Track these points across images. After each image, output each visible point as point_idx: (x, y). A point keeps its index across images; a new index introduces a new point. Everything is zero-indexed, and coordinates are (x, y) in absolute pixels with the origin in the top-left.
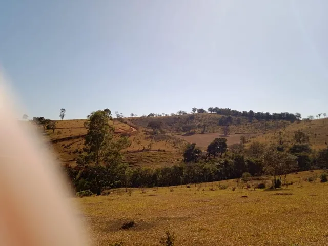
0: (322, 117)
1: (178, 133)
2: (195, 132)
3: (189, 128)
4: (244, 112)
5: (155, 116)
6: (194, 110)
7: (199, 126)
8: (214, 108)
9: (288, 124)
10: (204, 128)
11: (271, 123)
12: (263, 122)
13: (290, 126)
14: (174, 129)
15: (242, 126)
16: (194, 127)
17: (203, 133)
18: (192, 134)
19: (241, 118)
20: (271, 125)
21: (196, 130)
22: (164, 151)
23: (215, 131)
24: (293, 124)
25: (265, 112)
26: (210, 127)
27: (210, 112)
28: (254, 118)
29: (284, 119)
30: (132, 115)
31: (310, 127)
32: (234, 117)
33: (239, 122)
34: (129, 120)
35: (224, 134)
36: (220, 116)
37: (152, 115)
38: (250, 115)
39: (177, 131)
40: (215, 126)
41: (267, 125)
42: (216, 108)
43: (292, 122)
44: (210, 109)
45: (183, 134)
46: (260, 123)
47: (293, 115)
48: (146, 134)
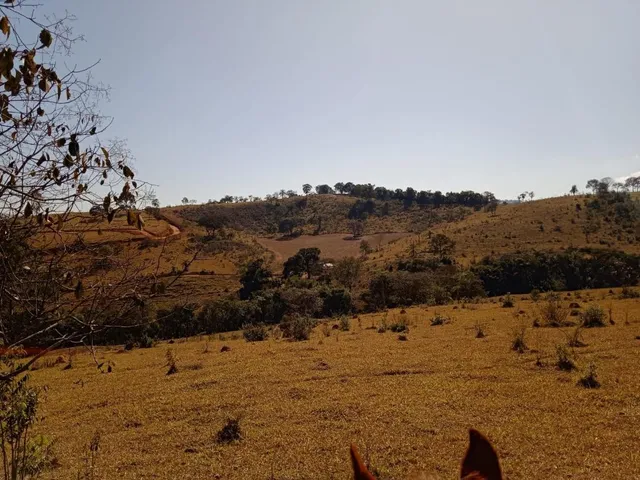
0: (528, 198)
1: (270, 235)
2: (302, 231)
3: (292, 225)
4: (398, 190)
5: (234, 202)
6: (307, 188)
7: (311, 221)
8: (345, 183)
9: (470, 214)
10: (320, 223)
11: (442, 212)
12: (429, 209)
13: (472, 216)
14: (264, 227)
15: (390, 218)
16: (302, 223)
17: (316, 233)
18: (295, 235)
19: (390, 202)
20: (440, 215)
21: (304, 228)
22: (212, 273)
23: (339, 228)
24: (477, 213)
25: (433, 192)
26: (332, 222)
27: (338, 192)
28: (414, 203)
29: (466, 203)
30: (186, 200)
31: (487, 222)
32: (378, 202)
33: (385, 212)
34: (176, 212)
35: (352, 235)
36: (353, 200)
37: (229, 199)
38: (408, 198)
39: (269, 231)
40: (341, 220)
41: (434, 216)
42: (349, 184)
43: (477, 209)
44: (338, 186)
45: (279, 235)
46: (422, 212)
47: (481, 196)
48: (192, 240)
